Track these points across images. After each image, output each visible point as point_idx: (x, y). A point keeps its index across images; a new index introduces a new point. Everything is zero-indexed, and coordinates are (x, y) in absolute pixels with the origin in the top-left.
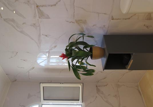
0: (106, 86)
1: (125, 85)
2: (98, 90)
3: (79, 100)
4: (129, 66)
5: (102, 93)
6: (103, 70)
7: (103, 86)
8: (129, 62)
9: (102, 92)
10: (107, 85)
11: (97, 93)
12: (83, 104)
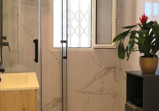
0: (115, 80)
1: (115, 104)
2: (109, 69)
3: (96, 44)
4: (130, 105)
5: (105, 74)
6: (126, 72)
7: (115, 76)
8: (134, 104)
9: (107, 74)
10: (117, 81)
11: (106, 67)
12: (92, 49)
